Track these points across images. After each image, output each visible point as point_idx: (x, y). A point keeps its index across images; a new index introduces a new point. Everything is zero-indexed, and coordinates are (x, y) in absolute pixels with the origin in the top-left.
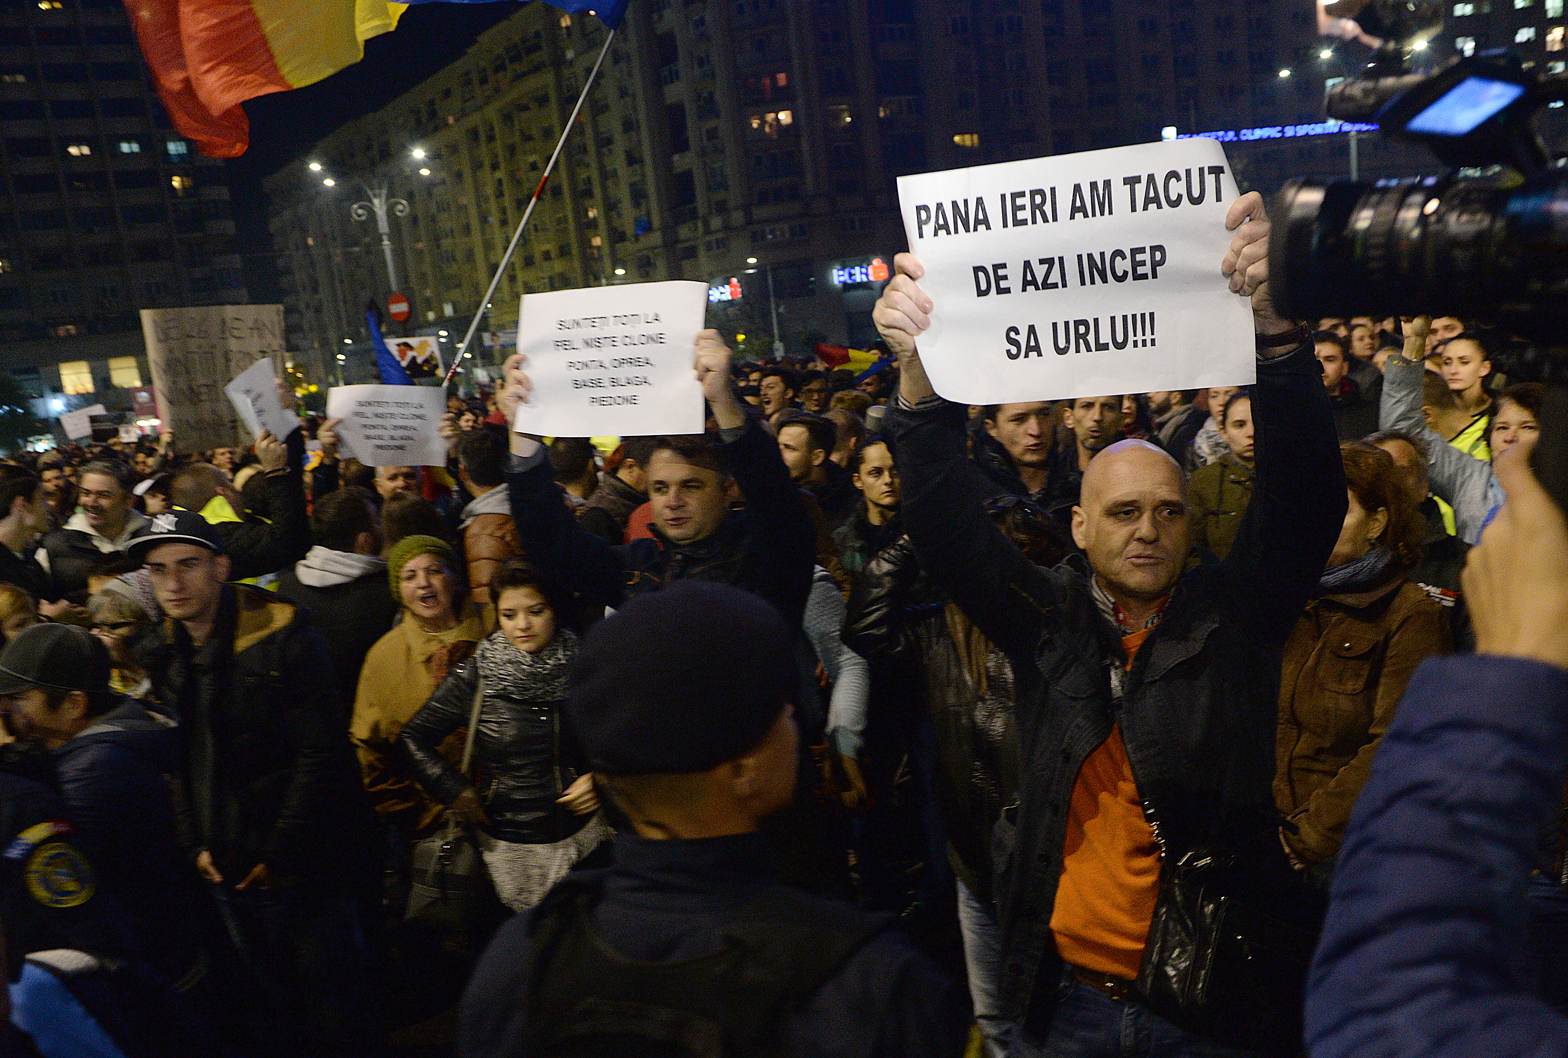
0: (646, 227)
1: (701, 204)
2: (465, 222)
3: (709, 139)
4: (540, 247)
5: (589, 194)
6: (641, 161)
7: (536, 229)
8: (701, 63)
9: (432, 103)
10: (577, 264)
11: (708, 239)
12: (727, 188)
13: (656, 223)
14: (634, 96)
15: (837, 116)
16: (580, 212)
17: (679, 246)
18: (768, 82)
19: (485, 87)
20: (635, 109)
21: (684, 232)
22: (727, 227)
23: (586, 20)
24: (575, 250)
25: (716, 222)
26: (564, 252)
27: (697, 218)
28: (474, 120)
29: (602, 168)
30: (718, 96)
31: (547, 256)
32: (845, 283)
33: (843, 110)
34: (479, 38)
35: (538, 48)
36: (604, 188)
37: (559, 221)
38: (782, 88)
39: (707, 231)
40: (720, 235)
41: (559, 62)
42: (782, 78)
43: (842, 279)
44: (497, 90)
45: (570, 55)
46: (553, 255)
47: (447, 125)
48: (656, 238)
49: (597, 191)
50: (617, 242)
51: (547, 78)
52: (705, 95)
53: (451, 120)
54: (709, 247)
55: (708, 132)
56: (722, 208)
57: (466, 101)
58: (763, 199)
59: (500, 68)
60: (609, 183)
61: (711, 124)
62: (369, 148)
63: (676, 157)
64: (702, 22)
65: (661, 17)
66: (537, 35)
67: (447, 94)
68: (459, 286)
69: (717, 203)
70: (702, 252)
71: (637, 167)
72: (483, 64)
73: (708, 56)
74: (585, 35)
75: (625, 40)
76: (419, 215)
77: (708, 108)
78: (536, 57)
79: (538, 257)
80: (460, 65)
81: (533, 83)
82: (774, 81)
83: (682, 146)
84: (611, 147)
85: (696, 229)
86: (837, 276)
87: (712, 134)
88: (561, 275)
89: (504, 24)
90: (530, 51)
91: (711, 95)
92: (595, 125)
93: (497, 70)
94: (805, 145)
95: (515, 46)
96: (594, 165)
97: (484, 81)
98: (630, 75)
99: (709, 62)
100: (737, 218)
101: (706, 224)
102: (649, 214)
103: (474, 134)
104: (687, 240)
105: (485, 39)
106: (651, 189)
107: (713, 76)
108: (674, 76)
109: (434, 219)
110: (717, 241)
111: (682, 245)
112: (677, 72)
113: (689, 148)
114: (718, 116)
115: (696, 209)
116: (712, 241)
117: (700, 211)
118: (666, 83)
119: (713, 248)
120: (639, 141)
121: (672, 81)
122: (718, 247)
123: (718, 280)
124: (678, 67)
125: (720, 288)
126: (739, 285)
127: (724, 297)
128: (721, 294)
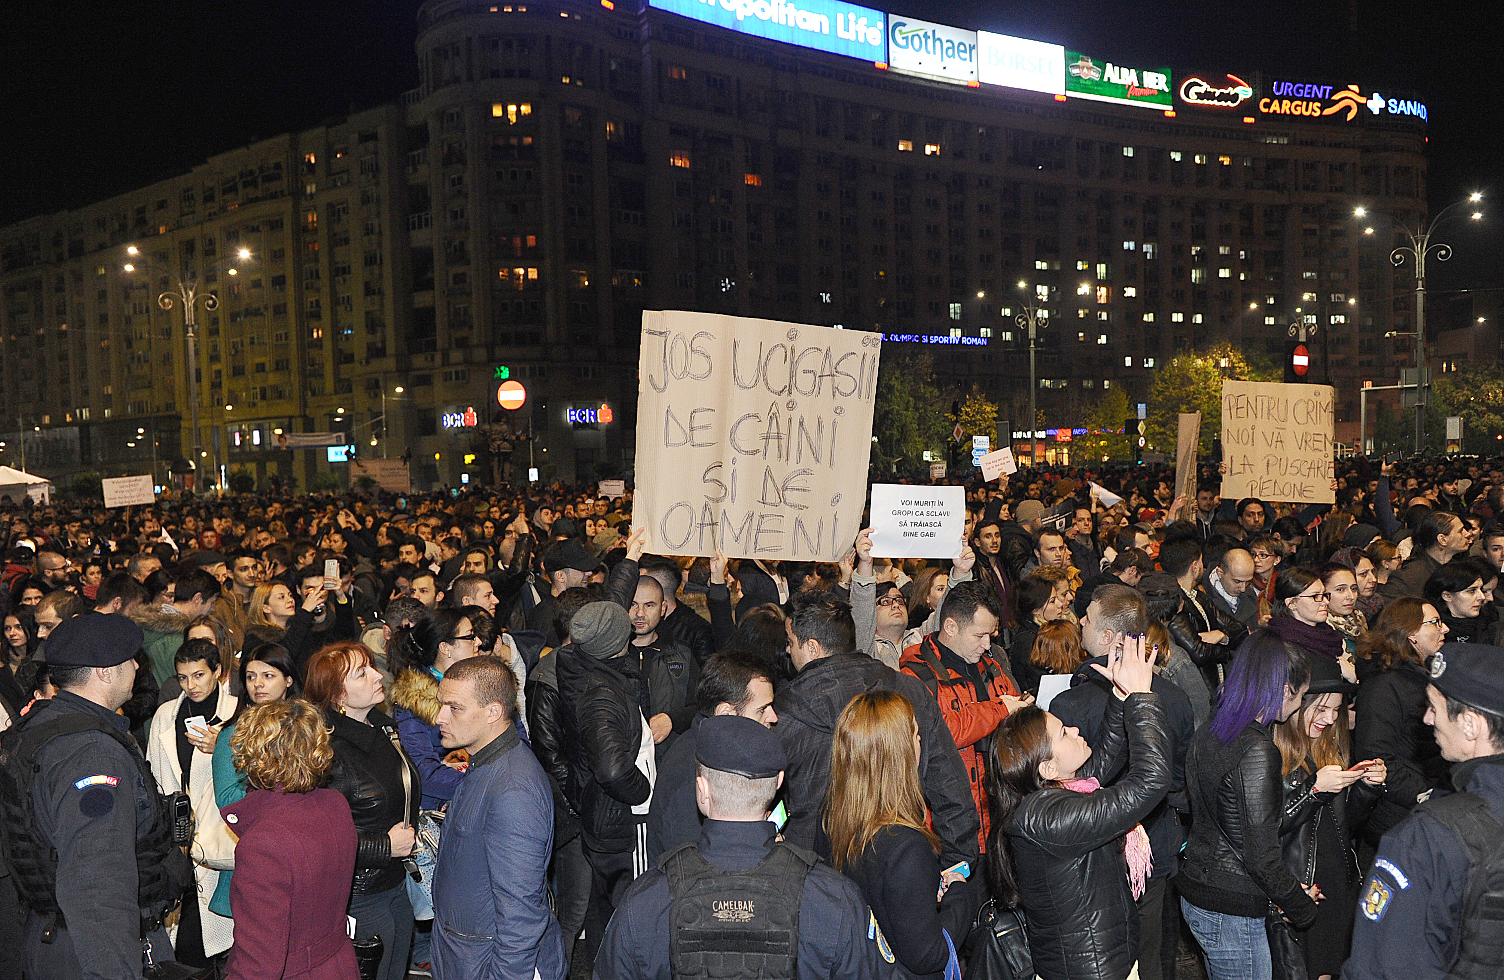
0: (376, 352)
1: (441, 338)
2: (166, 326)
3: (455, 283)
4: (251, 360)
5: (317, 316)
6: (381, 293)
7: (252, 343)
8: (455, 215)
9: (142, 210)
10: (295, 379)
11: (447, 369)
12: (471, 327)
13: (391, 348)
14: (380, 234)
15: (577, 279)
16: (304, 332)
18: (518, 241)
19: (209, 205)
20: (380, 245)
21: (419, 361)
22: (467, 361)
23: (332, 161)
24: (294, 364)
25: (456, 356)
26: (281, 366)
27: (435, 350)
28: (192, 232)
29: (333, 293)
30: (470, 246)
31: (261, 368)
32: (575, 422)
33: (583, 275)
34: (210, 160)
35: (278, 177)
36: (334, 313)
37: (279, 337)
38: (531, 248)
39: (446, 362)
40: (460, 368)
41: (298, 193)
42: (531, 240)
43: (573, 418)
44: (223, 209)
45: (311, 189)
46: (267, 368)
47: (156, 233)
48: (390, 363)
49: (326, 314)
50: (341, 363)
51: (286, 206)
52: (457, 243)
53: (162, 230)
54: (447, 377)
55: (455, 277)
56: (462, 343)
57: (182, 215)
58: (506, 341)
59: (233, 189)
60: (341, 309)
61: (460, 269)
62: (57, 243)
63: (418, 294)
64: (460, 181)
65: (415, 170)
66: (278, 166)
67: (162, 205)
68: (150, 386)
69: (457, 340)
70: (438, 381)
71: (376, 298)
72: (209, 184)
73: (462, 212)
74: (329, 174)
75: (377, 184)
76: (110, 314)
77: (459, 255)
78: (274, 186)
79: (249, 368)
80: (182, 181)
81: (267, 208)
82: (524, 241)
83: (429, 285)
84: (347, 277)
85: (433, 359)
86: (570, 416)
87: (460, 278)
88: (275, 388)
89: (241, 152)
90: (268, 179)
91: (462, 244)
92: (331, 255)
93: (225, 192)
94: (549, 299)
95: (251, 173)
96: (326, 290)
97: (209, 198)
98: (378, 215)
99: (462, 216)
100: (480, 354)
101: (445, 356)
102: (383, 341)
103: (189, 247)
105: (217, 161)
106: (389, 317)
107: (467, 229)
108: (423, 223)
109: (128, 320)
110: (457, 372)
111: (416, 373)
112: (427, 219)
113: (433, 288)
114: (468, 263)
115: (434, 343)
116: (451, 373)
117: (439, 344)
118: (414, 228)
119: (451, 379)
120: (381, 275)
121: (420, 227)
122: (457, 378)
123: (453, 408)
124: (429, 216)
125: (455, 415)
126: (475, 414)
127: (458, 424)
128: (454, 420)
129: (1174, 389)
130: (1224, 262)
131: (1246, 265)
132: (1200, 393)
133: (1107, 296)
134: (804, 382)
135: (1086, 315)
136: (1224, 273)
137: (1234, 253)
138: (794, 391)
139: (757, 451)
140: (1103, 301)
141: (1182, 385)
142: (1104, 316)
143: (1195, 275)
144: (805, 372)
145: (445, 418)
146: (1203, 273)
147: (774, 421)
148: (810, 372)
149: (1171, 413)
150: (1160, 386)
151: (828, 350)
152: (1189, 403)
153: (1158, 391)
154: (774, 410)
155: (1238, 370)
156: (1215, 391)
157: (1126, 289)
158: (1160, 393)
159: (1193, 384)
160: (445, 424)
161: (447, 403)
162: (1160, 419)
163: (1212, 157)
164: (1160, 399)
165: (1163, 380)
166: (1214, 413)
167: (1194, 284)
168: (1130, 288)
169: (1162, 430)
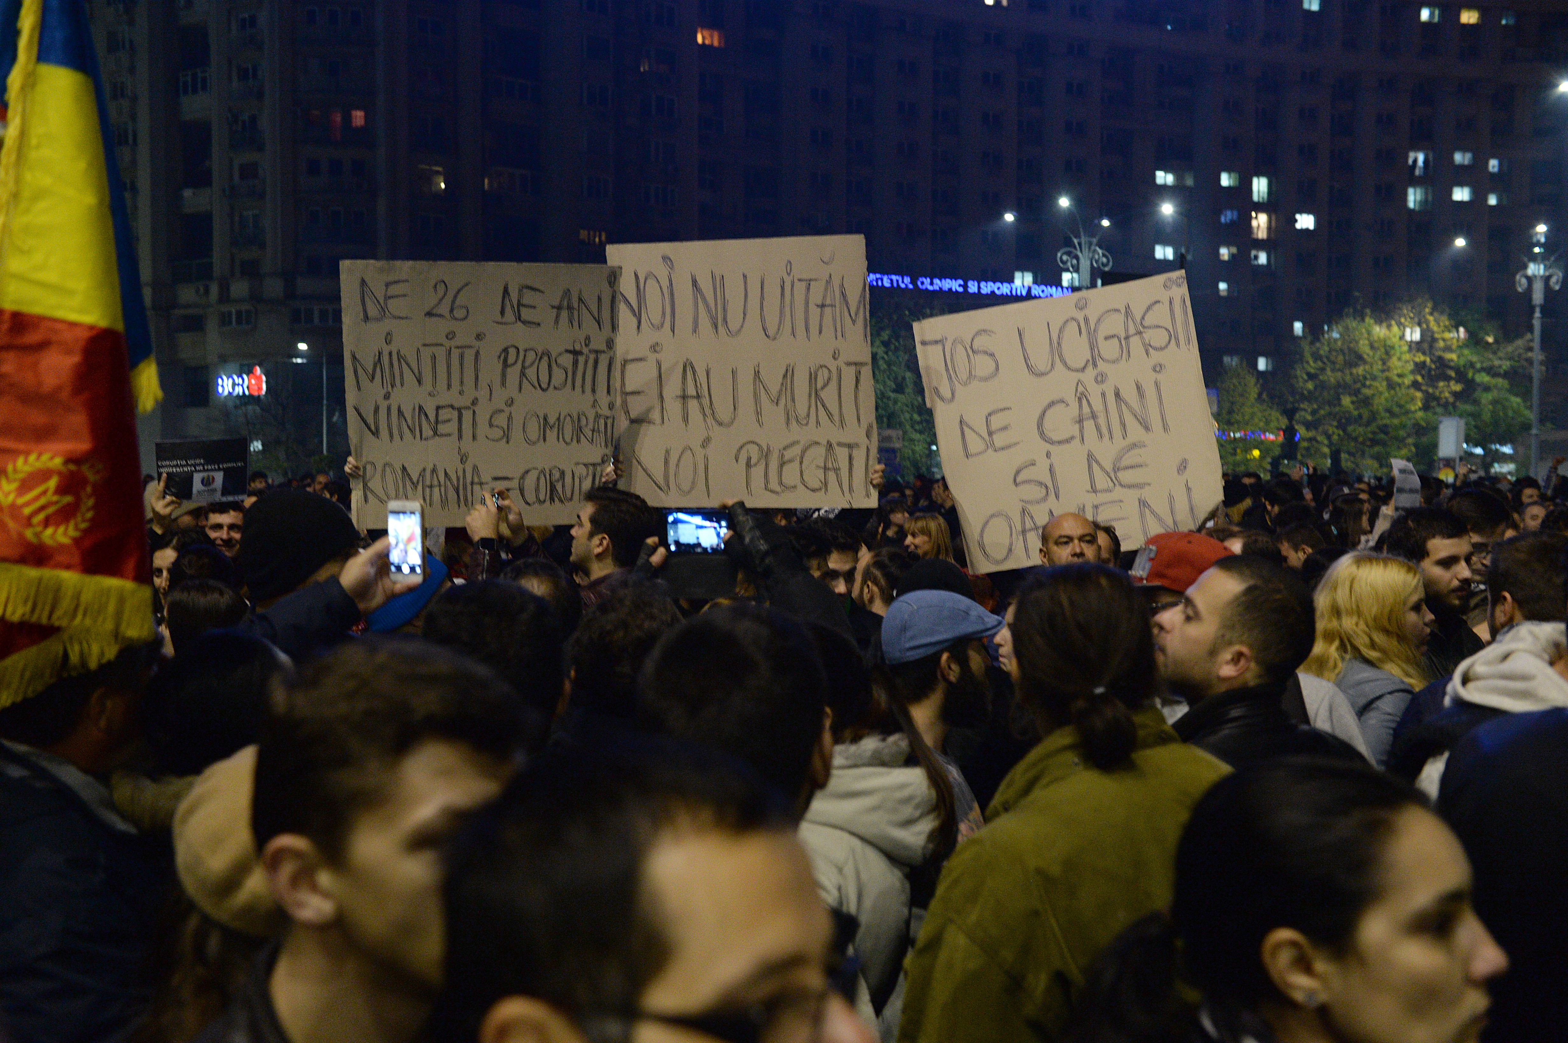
1: (218, 259)
3: (242, 177)
8: (244, 75)
11: (224, 308)
12: (263, 246)
14: (134, 99)
15: (428, 179)
17: (177, 312)
18: (338, 118)
20: (133, 117)
21: (187, 294)
22: (255, 297)
25: (239, 288)
27: (210, 277)
30: (264, 124)
33: (438, 172)
38: (357, 129)
39: (225, 297)
40: (245, 307)
42: (358, 117)
52: (245, 117)
54: (225, 320)
55: (242, 168)
56: (251, 270)
61: (250, 157)
63: (187, 193)
64: (253, 21)
69: (242, 264)
70: (212, 325)
73: (255, 69)
75: (131, 23)
77: (248, 135)
82: (348, 118)
83: (202, 180)
85: (207, 291)
87: (249, 171)
91: (254, 119)
98: (132, 70)
99: (255, 76)
100: (274, 287)
101: (224, 288)
104: (187, 306)
107: (260, 95)
108: (199, 85)
110: (239, 313)
111: (182, 312)
112: (204, 80)
113: (210, 184)
114: (261, 148)
115: (210, 266)
116: (230, 313)
117: (217, 271)
118: (186, 92)
119: (230, 323)
120: (134, 162)
121: (195, 91)
122: (239, 321)
123: (233, 366)
124: (207, 75)
125: (235, 377)
126: (264, 378)
127: (239, 390)
128: (234, 385)
129: (1333, 370)
130: (1461, 176)
131: (1497, 182)
132: (1374, 378)
133: (1269, 228)
134: (1109, 349)
135: (1233, 256)
136: (1461, 194)
137: (1479, 163)
138: (1100, 363)
139: (1072, 438)
140: (1262, 234)
141: (1351, 365)
142: (1263, 258)
143: (1413, 197)
144: (1106, 338)
145: (220, 381)
146: (1426, 194)
147: (1084, 402)
148: (1113, 336)
149: (1327, 408)
150: (1312, 366)
151: (1128, 308)
152: (1357, 392)
153: (1308, 374)
154: (1081, 388)
155: (1441, 344)
156: (1399, 376)
157: (1298, 216)
158: (1311, 377)
159: (1365, 362)
160: (220, 389)
161: (224, 359)
162: (1309, 418)
163: (1450, 12)
164: (1310, 386)
165: (1317, 357)
166: (1396, 410)
167: (1413, 211)
168: (1305, 216)
169: (1310, 434)
